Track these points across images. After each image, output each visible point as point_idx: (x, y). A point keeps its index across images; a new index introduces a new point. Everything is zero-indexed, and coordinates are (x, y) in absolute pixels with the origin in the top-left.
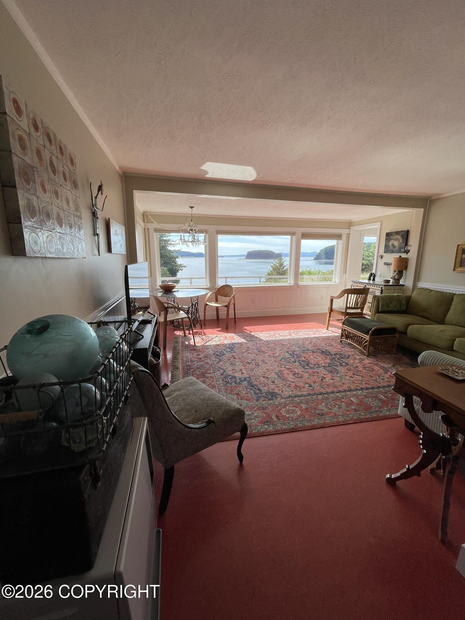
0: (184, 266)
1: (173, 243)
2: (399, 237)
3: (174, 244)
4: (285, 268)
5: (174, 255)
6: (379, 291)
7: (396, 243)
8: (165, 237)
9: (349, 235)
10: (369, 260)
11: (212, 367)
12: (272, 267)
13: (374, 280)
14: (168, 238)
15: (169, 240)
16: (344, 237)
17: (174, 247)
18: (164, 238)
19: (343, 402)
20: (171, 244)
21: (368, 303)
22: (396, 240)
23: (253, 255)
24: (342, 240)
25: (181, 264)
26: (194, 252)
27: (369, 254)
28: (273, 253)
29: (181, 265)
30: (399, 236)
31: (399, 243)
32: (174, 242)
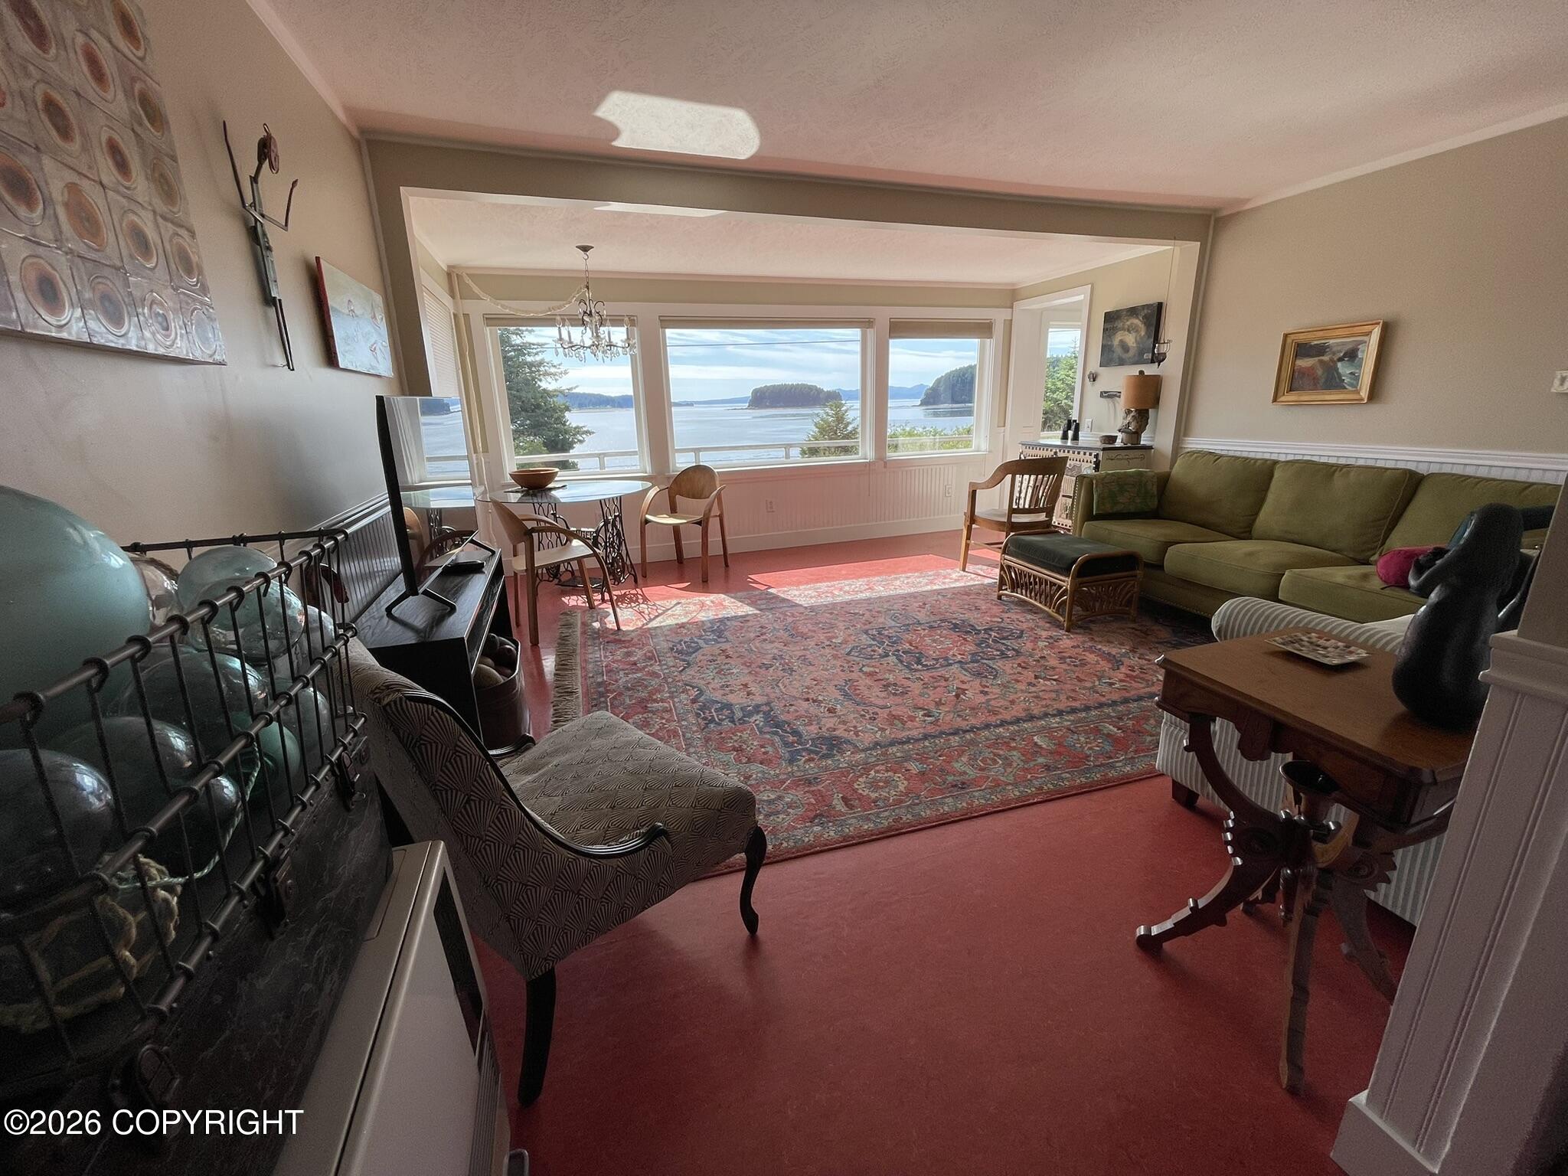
0: (588, 432)
1: (553, 370)
2: (1137, 322)
3: (555, 375)
4: (850, 428)
5: (559, 401)
6: (1089, 464)
7: (1130, 339)
8: (529, 354)
9: (1009, 324)
10: (1056, 400)
11: (668, 683)
12: (816, 425)
13: (1076, 437)
14: (538, 358)
15: (541, 363)
16: (999, 330)
17: (556, 380)
18: (529, 359)
19: (1014, 748)
20: (546, 374)
21: (1063, 496)
22: (1129, 331)
23: (766, 398)
24: (994, 337)
25: (577, 427)
26: (613, 395)
27: (1054, 384)
28: (819, 391)
29: (578, 431)
30: (1138, 318)
31: (1138, 338)
32: (555, 366)
